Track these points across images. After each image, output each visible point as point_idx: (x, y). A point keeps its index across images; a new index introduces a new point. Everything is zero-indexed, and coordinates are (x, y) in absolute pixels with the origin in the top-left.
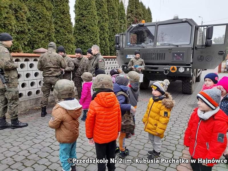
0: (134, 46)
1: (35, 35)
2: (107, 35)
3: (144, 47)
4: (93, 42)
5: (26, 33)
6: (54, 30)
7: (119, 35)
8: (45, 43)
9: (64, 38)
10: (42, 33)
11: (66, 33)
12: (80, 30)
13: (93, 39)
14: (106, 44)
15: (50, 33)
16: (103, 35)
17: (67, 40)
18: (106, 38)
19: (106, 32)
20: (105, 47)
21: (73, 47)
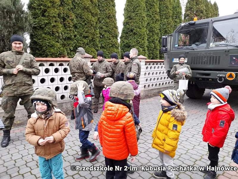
0: (182, 48)
1: (81, 41)
2: (157, 37)
3: (193, 49)
4: (140, 45)
5: (73, 39)
6: (99, 35)
7: (166, 36)
8: (90, 48)
9: (108, 42)
10: (87, 39)
11: (111, 38)
12: (127, 34)
13: (140, 42)
14: (156, 47)
15: (94, 38)
16: (153, 37)
17: (111, 44)
18: (155, 41)
19: (156, 34)
20: (154, 50)
21: (117, 51)
